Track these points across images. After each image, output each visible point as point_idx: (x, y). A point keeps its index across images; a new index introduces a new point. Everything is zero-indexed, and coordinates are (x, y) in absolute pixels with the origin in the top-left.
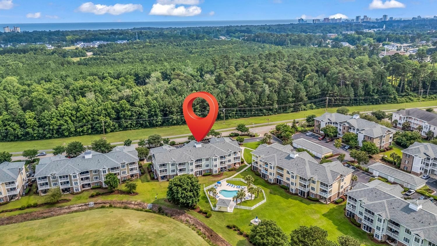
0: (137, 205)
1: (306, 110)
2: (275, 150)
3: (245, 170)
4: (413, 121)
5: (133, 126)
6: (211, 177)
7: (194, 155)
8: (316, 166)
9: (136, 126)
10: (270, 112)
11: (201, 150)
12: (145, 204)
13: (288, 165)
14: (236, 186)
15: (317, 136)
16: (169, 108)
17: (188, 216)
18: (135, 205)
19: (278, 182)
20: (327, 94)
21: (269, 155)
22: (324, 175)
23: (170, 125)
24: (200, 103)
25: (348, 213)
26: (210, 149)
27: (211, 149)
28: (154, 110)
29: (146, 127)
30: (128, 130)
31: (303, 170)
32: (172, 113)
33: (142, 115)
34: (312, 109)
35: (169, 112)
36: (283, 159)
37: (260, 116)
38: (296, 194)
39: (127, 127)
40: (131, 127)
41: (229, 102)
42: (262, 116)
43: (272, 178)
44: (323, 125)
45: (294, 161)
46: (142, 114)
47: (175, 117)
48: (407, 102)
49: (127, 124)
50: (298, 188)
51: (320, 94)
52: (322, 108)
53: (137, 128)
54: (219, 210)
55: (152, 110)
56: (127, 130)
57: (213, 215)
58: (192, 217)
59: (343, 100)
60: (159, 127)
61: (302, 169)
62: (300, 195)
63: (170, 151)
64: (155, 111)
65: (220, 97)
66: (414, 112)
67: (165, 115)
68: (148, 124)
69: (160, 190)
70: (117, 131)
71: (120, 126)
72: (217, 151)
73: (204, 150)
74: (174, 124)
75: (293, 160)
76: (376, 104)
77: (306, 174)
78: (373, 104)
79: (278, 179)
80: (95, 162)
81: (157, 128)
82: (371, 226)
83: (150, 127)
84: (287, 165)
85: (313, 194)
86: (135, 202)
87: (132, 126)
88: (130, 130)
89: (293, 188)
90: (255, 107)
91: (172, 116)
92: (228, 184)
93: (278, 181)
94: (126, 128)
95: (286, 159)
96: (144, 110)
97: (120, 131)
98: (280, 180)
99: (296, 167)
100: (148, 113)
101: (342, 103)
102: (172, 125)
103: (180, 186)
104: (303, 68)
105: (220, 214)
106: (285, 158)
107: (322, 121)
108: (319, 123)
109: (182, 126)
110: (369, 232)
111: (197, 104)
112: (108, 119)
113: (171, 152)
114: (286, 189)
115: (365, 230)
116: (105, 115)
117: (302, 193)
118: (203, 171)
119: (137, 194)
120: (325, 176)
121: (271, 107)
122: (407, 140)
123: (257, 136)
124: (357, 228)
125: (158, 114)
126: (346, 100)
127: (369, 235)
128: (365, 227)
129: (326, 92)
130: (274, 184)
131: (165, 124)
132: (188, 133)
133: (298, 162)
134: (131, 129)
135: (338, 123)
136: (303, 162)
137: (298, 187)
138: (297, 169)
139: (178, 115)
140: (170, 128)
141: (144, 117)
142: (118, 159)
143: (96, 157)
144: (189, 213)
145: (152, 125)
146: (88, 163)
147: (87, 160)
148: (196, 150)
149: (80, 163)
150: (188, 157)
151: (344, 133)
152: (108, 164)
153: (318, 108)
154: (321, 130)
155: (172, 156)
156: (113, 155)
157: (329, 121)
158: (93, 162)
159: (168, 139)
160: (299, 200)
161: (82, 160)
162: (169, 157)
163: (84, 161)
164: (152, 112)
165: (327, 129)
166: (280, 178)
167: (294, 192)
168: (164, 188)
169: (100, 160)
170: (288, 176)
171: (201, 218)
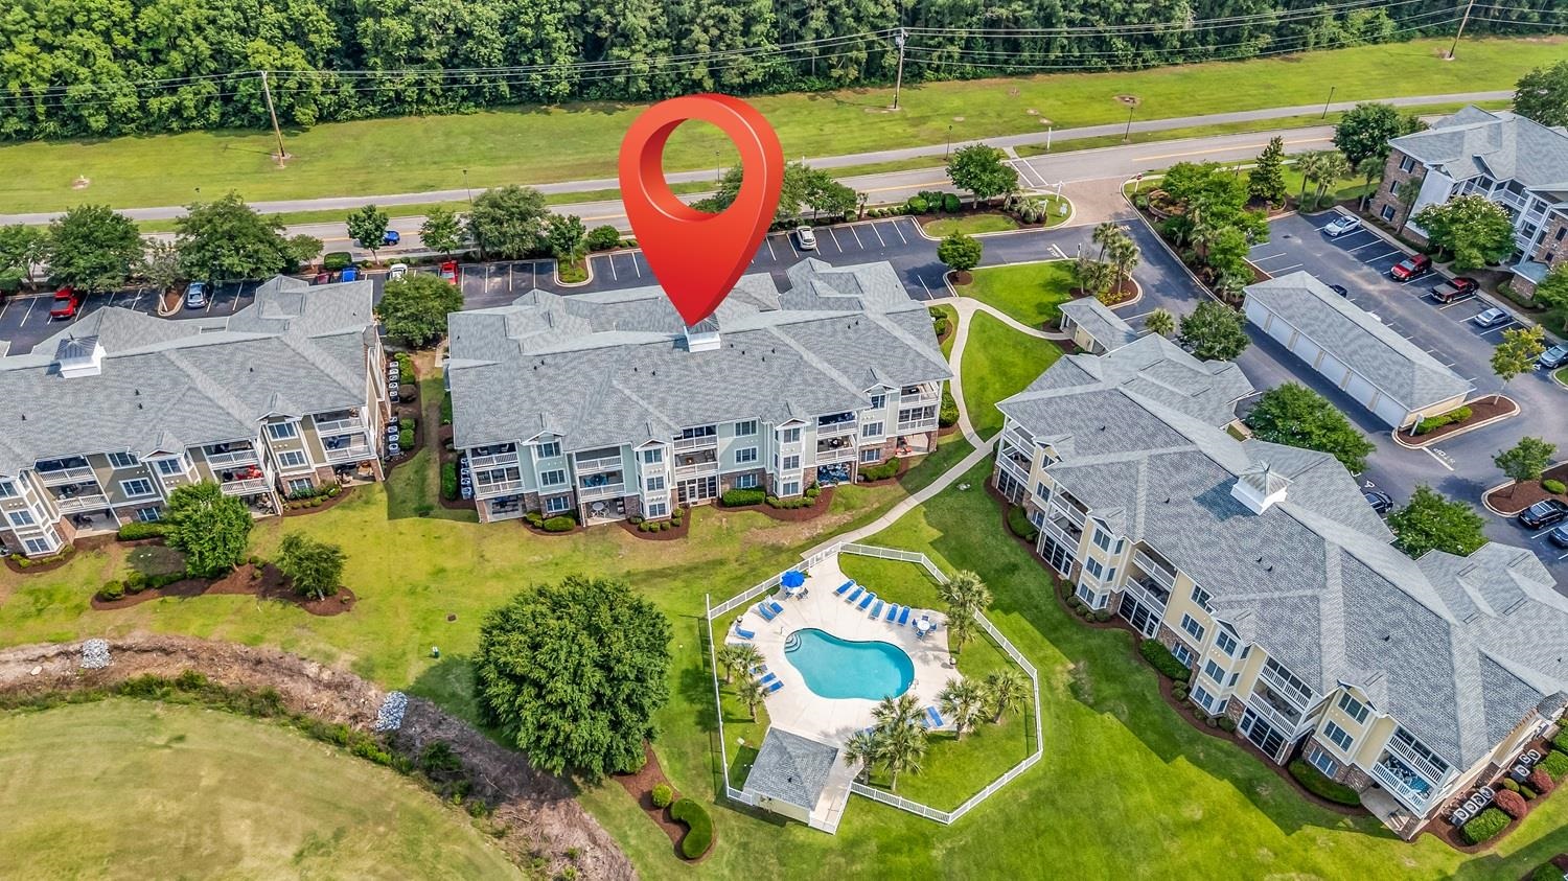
0: (328, 686)
1: (1342, 46)
2: (1145, 421)
3: (955, 486)
5: (432, 93)
6: (762, 519)
7: (671, 401)
9: (444, 97)
10: (1149, 53)
11: (713, 368)
12: (372, 693)
13: (1215, 552)
14: (886, 608)
15: (1386, 247)
17: (586, 827)
18: (317, 682)
19: (1126, 610)
21: (1106, 447)
22: (1436, 688)
23: (620, 100)
26: (769, 367)
27: (776, 364)
28: (530, 17)
29: (496, 102)
30: (410, 114)
31: (1298, 619)
32: (626, 38)
33: (470, 43)
34: (1375, 41)
35: (613, 32)
36: (1185, 501)
37: (1089, 70)
38: (1223, 726)
39: (399, 98)
40: (421, 100)
42: (1102, 70)
43: (1097, 590)
44: (1435, 195)
45: (1251, 534)
46: (470, 35)
47: (640, 63)
49: (398, 85)
50: (1246, 701)
52: (1425, 34)
53: (451, 105)
54: (765, 806)
55: (523, 18)
56: (403, 114)
57: (720, 842)
58: (603, 834)
61: (1295, 609)
62: (1247, 734)
63: (537, 362)
64: (539, 25)
67: (593, 48)
68: (504, 87)
69: (475, 590)
70: (353, 118)
71: (365, 89)
72: (805, 382)
73: (731, 369)
75: (1247, 524)
77: (1314, 655)
79: (1128, 599)
80: (119, 403)
81: (552, 108)
83: (518, 105)
84: (1206, 553)
85: (1330, 758)
86: (322, 667)
87: (428, 97)
88: (420, 113)
89: (1211, 692)
90: (1070, 23)
91: (626, 53)
92: (844, 590)
93: (1129, 612)
94: (395, 106)
95: (1202, 509)
96: (479, 16)
97: (370, 116)
98: (1142, 611)
99: (1259, 580)
100: (504, 30)
105: (761, 836)
106: (1201, 500)
107: (1438, 167)
108: (1417, 173)
112: (295, 56)
113: (543, 369)
114: (1173, 674)
116: (276, 32)
117: (1265, 740)
118: (718, 482)
119: (345, 604)
120: (1440, 697)
121: (1159, 28)
123: (1059, 217)
125: (555, 40)
130: (1102, 618)
131: (593, 90)
133: (1275, 551)
134: (424, 108)
135: (1528, 188)
136: (1306, 561)
137: (1246, 695)
138: (1265, 603)
139: (657, 50)
141: (484, 51)
142: (251, 388)
143: (127, 372)
144: (590, 803)
145: (527, 98)
146: (81, 411)
147: (76, 393)
148: (686, 367)
149: (31, 404)
150: (634, 414)
151: (1549, 257)
152: (189, 423)
153: (1405, 39)
154: (1419, 222)
155: (547, 396)
156: (228, 362)
157: (1477, 173)
158: (106, 405)
159: (574, 220)
160: (1235, 781)
161: (48, 388)
162: (527, 405)
163: (55, 392)
164: (521, 24)
165: (1454, 221)
166: (1143, 597)
167: (1213, 711)
168: (497, 576)
169: (145, 392)
170: (1197, 613)
171: (651, 859)
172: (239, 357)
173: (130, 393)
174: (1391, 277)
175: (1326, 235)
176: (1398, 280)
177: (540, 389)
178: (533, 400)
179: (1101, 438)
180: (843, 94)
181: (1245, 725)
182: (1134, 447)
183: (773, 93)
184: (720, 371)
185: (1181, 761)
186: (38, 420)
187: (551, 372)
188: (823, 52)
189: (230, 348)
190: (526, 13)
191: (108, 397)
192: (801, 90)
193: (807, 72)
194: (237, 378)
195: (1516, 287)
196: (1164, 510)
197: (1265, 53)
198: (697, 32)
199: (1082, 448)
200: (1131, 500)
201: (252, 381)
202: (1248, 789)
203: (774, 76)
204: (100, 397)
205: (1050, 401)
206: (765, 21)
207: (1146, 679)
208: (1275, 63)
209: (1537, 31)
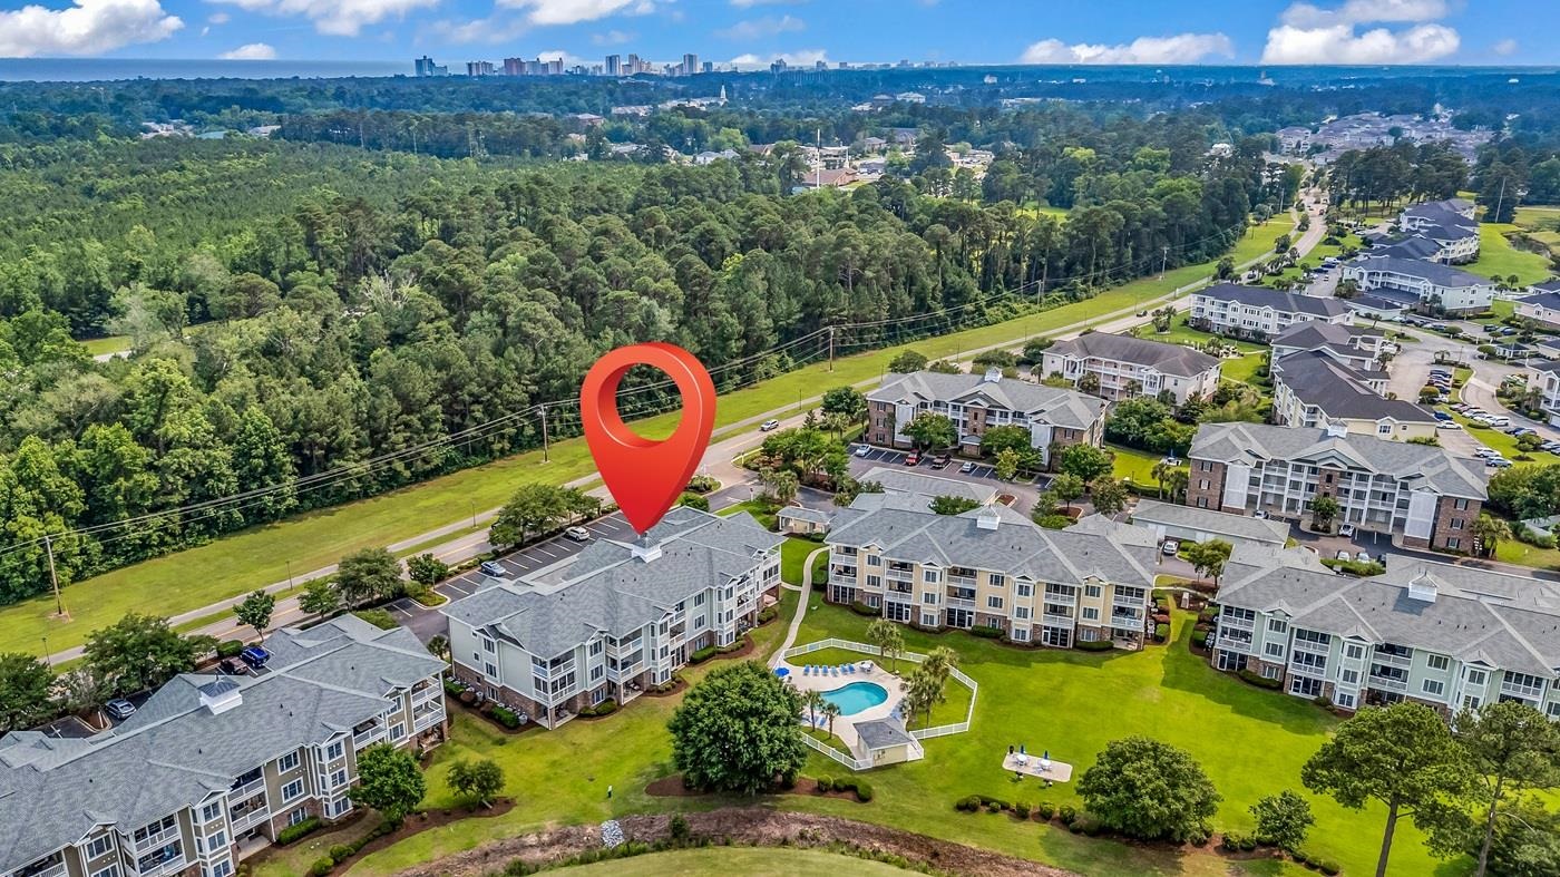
0: (551, 844)
1: (773, 376)
2: (909, 516)
3: (809, 610)
4: (1103, 370)
5: (173, 535)
8: (1079, 542)
9: (183, 535)
11: (665, 567)
12: (589, 830)
13: (990, 554)
14: (839, 670)
15: (896, 455)
16: (320, 431)
17: (795, 820)
18: (542, 846)
19: (951, 621)
20: (821, 316)
21: (899, 536)
22: (1120, 562)
23: (331, 505)
24: (439, 394)
25: (1223, 659)
27: (697, 556)
28: (260, 450)
29: (231, 529)
30: (151, 558)
31: (1048, 561)
32: (339, 451)
33: (211, 482)
34: (787, 371)
35: (329, 449)
36: (959, 540)
37: (648, 415)
38: (1036, 645)
39: (145, 544)
40: (162, 543)
41: (546, 377)
42: (655, 414)
43: (933, 613)
44: (905, 416)
45: (1000, 539)
46: (210, 474)
47: (355, 468)
48: (1006, 318)
49: (142, 532)
50: (1042, 623)
51: (800, 320)
52: (808, 362)
53: (190, 540)
54: (879, 763)
55: (254, 453)
56: (143, 559)
57: (875, 789)
58: (809, 816)
59: (861, 332)
60: (284, 519)
61: (1043, 558)
62: (1048, 643)
64: (268, 456)
65: (514, 361)
66: (1098, 344)
67: (304, 468)
68: (237, 514)
69: (591, 761)
70: (98, 573)
71: (110, 549)
72: (721, 559)
73: (676, 565)
74: (351, 498)
75: (994, 537)
76: (942, 334)
77: (1067, 573)
78: (933, 335)
79: (951, 611)
80: (272, 719)
81: (276, 524)
82: (1323, 678)
83: (246, 527)
84: (987, 556)
85: (1089, 629)
86: (539, 835)
87: (167, 538)
88: (161, 554)
89: (1021, 627)
90: (633, 385)
91: (342, 462)
92: (807, 671)
93: (954, 619)
94: (139, 552)
95: (969, 540)
96: (215, 459)
97: (114, 568)
98: (962, 613)
99: (1019, 555)
100: (234, 467)
101: (861, 340)
102: (338, 504)
103: (754, 712)
104: (702, 235)
105: (889, 775)
106: (966, 536)
107: (900, 402)
108: (890, 410)
109: (384, 499)
110: (1313, 698)
111: (431, 402)
112: (57, 523)
113: (566, 599)
114: (995, 634)
115: (1300, 695)
116: (32, 508)
117: (1058, 637)
118: (687, 648)
119: (508, 804)
120: (1123, 565)
122: (1141, 424)
123: (716, 485)
124: (1274, 694)
125: (284, 464)
126: (870, 331)
127: (1317, 703)
128: (1297, 684)
129: (817, 311)
130: (941, 630)
131: (307, 503)
132: (447, 523)
133: (1015, 540)
134: (165, 550)
135: (945, 402)
136: (1031, 538)
137: (1042, 620)
138: (1030, 562)
139: (363, 457)
140: (338, 515)
141: (223, 486)
142: (361, 679)
143: (263, 696)
144: (786, 809)
145: (258, 518)
146: (244, 733)
147: (231, 721)
148: (650, 572)
149: (200, 741)
150: (642, 603)
151: (975, 431)
152: (339, 712)
153: (800, 367)
154: (905, 432)
155: (580, 613)
156: (331, 669)
157: (920, 401)
158: (262, 722)
159: (428, 558)
160: (1063, 661)
161: (205, 726)
162: (572, 622)
163: (213, 727)
164: (254, 457)
165: (925, 425)
166: (960, 605)
167: (1027, 640)
168: (596, 748)
169: (287, 705)
170: (997, 591)
171: (847, 811)
172: (337, 664)
173: (276, 710)
174: (907, 464)
175: (859, 456)
176: (913, 465)
177: (573, 610)
178: (573, 618)
179: (894, 532)
180: (498, 463)
181: (1046, 640)
182: (913, 529)
183: (448, 474)
184: (670, 568)
185: (1034, 664)
186: (213, 750)
187: (572, 599)
188: (485, 433)
189: (325, 661)
190: (257, 448)
191: (260, 716)
192: (469, 467)
193: (467, 454)
194: (345, 677)
195: (967, 451)
196: (952, 547)
197: (738, 387)
198: (393, 437)
199: (888, 541)
200: (935, 550)
201: (358, 676)
202: (1068, 660)
203: (449, 461)
204: (254, 718)
205: (852, 527)
206: (437, 420)
207: (984, 643)
208: (745, 392)
209: (860, 350)
